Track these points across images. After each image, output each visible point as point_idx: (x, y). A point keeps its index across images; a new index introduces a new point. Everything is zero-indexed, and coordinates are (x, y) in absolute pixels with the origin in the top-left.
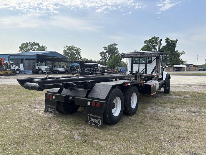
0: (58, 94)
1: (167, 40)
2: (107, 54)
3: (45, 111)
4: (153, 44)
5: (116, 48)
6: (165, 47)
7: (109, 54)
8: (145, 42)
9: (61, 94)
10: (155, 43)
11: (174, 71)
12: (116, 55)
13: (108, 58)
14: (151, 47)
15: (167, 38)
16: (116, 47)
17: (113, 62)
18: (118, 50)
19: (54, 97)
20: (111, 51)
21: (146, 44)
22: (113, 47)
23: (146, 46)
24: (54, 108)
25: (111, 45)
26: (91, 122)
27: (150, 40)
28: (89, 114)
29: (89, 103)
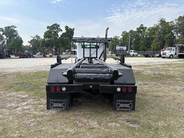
0: (69, 84)
1: (67, 28)
2: (5, 36)
3: (48, 108)
4: (55, 31)
5: (15, 31)
6: (65, 33)
7: (7, 37)
8: (48, 27)
9: (73, 84)
10: (57, 30)
11: (72, 54)
12: (15, 38)
13: (6, 41)
14: (53, 32)
15: (66, 26)
16: (15, 29)
17: (13, 45)
18: (18, 32)
19: (64, 89)
20: (9, 33)
21: (48, 30)
22: (11, 29)
23: (48, 31)
24: (64, 102)
25: (9, 27)
26: (120, 108)
27: (52, 26)
28: (117, 101)
29: (119, 90)
